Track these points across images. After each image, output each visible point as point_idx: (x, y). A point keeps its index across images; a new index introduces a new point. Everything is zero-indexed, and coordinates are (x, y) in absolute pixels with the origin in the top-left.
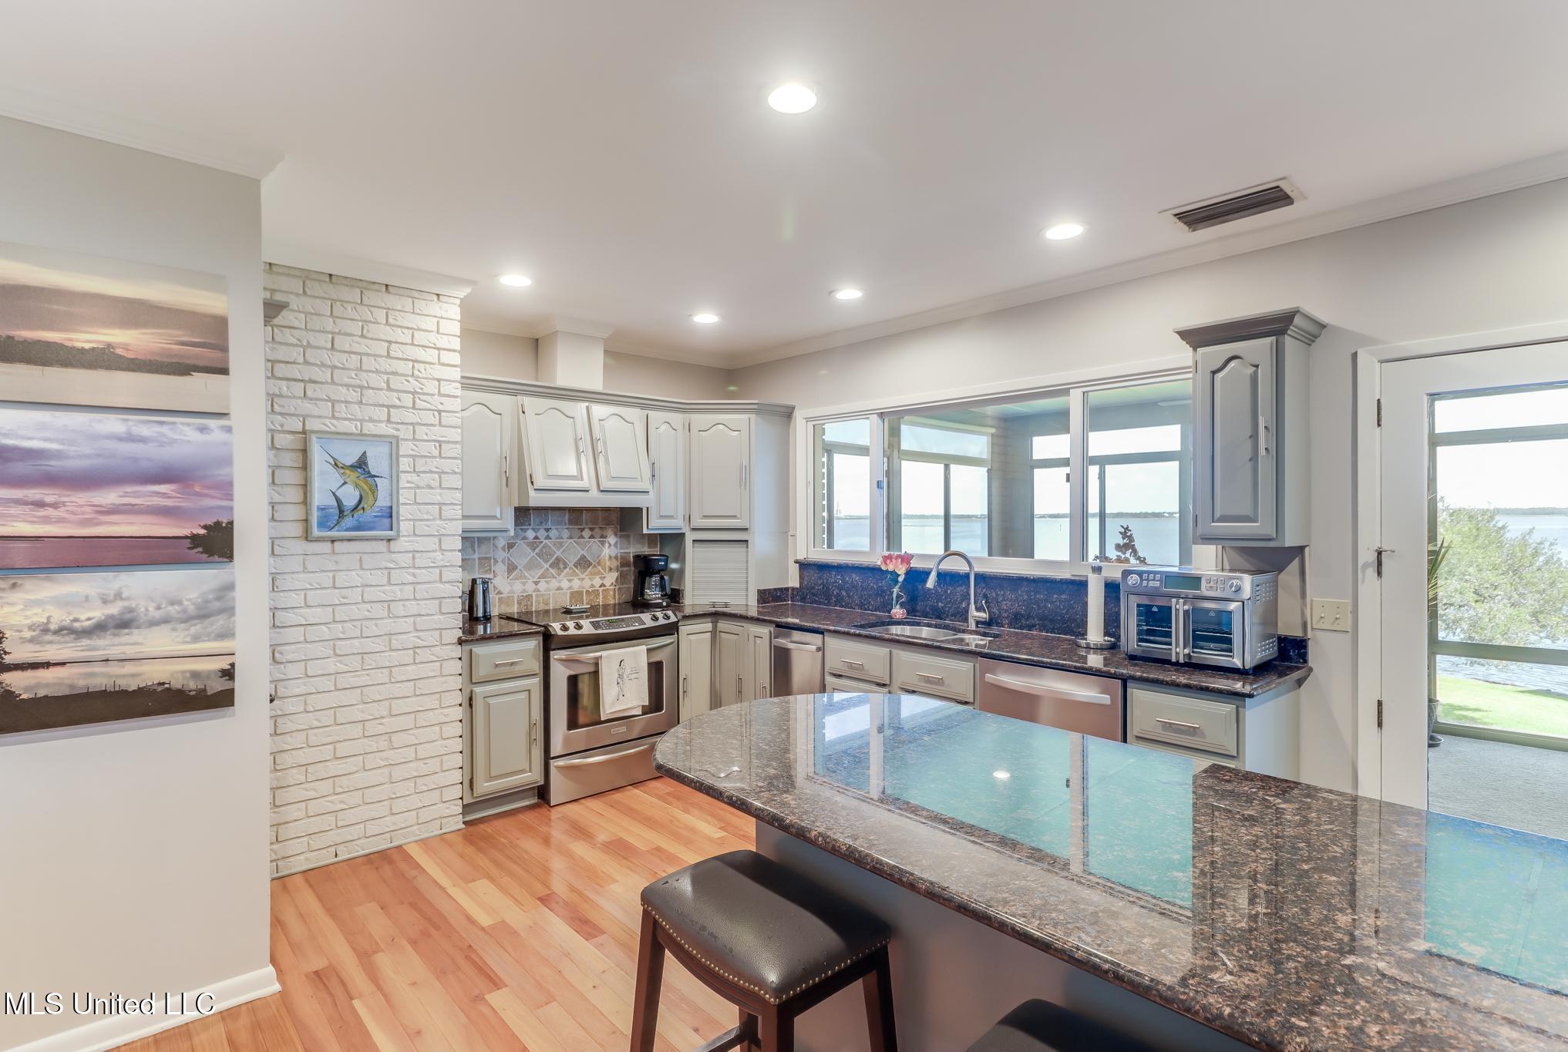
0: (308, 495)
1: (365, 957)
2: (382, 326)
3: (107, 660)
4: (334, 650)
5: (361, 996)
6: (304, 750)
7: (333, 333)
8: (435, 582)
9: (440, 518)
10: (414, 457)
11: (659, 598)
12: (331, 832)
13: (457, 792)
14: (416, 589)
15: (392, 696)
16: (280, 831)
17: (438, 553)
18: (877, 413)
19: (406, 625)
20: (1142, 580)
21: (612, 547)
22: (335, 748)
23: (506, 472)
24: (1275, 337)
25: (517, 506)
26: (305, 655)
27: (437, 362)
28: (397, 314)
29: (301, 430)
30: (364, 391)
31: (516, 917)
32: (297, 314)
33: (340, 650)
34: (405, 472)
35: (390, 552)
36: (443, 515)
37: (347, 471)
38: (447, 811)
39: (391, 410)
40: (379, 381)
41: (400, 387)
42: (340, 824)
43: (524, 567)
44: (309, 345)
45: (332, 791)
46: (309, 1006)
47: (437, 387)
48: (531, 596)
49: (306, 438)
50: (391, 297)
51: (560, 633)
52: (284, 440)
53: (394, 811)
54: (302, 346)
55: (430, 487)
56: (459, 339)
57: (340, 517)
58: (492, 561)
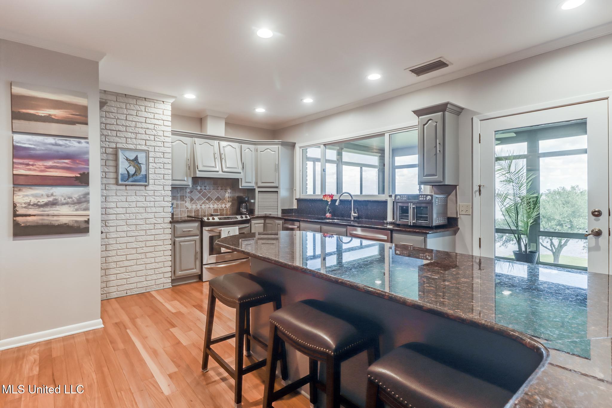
0: (117, 170)
1: (133, 320)
2: (143, 112)
3: (48, 215)
4: (126, 223)
5: (129, 329)
6: (116, 256)
7: (126, 114)
8: (162, 201)
9: (164, 179)
10: (154, 157)
11: (245, 212)
12: (125, 285)
13: (169, 275)
14: (155, 204)
15: (146, 240)
16: (107, 283)
17: (163, 191)
18: (323, 144)
19: (152, 216)
20: (401, 198)
21: (229, 194)
22: (126, 256)
23: (188, 165)
24: (442, 112)
25: (193, 177)
26: (116, 224)
27: (163, 125)
28: (149, 108)
29: (115, 147)
30: (137, 135)
31: (184, 310)
32: (114, 108)
33: (128, 223)
34: (151, 163)
35: (146, 190)
36: (164, 178)
37: (131, 162)
38: (166, 281)
39: (146, 141)
40: (143, 131)
41: (149, 133)
42: (128, 283)
43: (196, 200)
44: (118, 119)
45: (125, 271)
46: (113, 331)
47: (163, 133)
48: (199, 210)
49: (116, 150)
50: (146, 102)
51: (206, 221)
52: (109, 151)
53: (147, 280)
54: (116, 119)
55: (160, 168)
56: (171, 117)
57: (128, 177)
58: (185, 197)
